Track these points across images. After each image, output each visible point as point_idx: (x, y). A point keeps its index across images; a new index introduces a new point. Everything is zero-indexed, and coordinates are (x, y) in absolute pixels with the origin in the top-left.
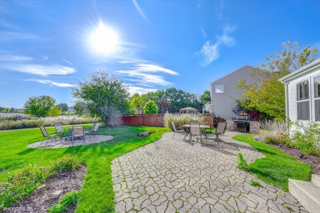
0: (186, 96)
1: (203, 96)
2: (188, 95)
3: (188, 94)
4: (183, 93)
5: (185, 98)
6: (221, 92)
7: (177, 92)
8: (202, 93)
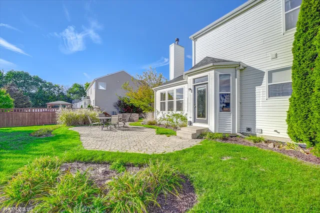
0: (46, 86)
1: (71, 89)
2: (50, 86)
3: (50, 84)
4: (41, 81)
5: (44, 89)
6: (104, 89)
7: (31, 79)
8: (71, 86)
